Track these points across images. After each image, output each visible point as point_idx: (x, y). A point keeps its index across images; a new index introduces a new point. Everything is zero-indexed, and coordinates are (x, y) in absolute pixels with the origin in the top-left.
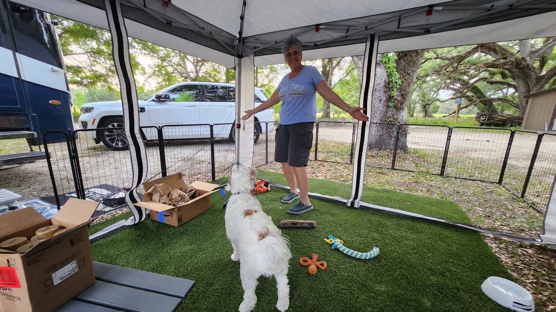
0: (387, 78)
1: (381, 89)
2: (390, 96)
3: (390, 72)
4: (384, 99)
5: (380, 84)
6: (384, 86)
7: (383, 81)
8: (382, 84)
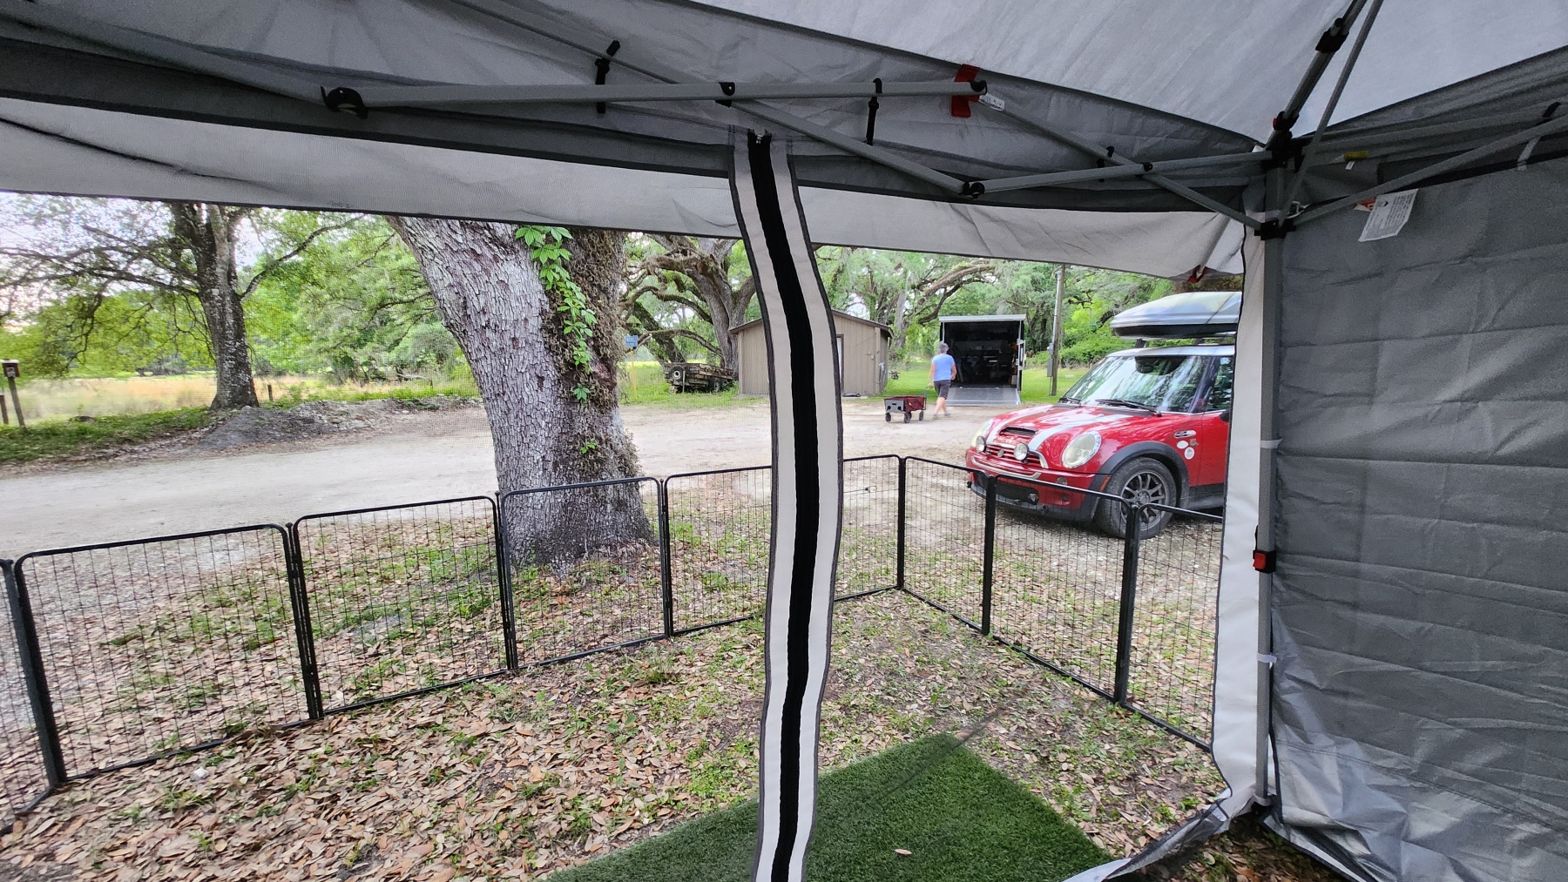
0: (546, 299)
1: (535, 338)
2: (573, 366)
3: (554, 278)
4: (551, 373)
5: (526, 320)
6: (543, 328)
7: (536, 312)
8: (535, 323)
